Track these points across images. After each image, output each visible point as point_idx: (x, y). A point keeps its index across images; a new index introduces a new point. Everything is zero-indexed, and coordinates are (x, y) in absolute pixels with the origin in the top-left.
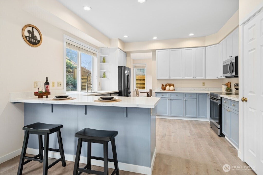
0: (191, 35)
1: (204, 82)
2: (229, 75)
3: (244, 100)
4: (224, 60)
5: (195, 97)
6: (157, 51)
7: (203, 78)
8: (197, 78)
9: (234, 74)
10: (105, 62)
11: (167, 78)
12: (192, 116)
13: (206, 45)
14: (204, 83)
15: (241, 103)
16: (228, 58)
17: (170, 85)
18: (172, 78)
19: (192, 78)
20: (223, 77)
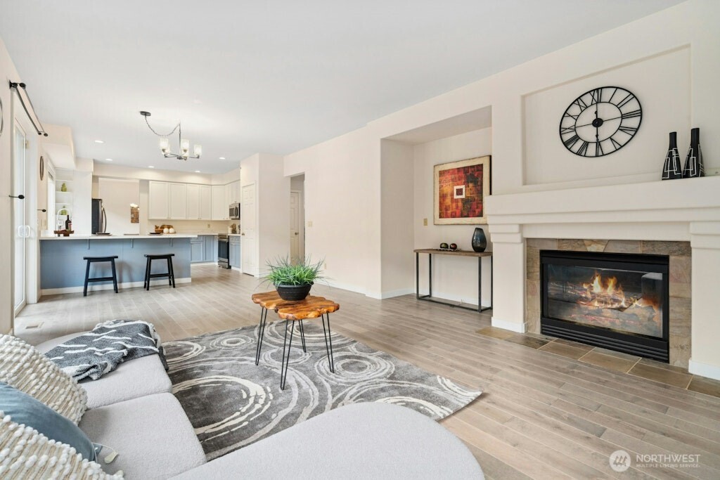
0: (198, 172)
1: (210, 223)
2: (234, 217)
3: (243, 234)
4: (230, 204)
5: (202, 239)
6: (150, 182)
7: (209, 219)
8: (203, 219)
9: (238, 217)
10: (65, 190)
11: (165, 218)
12: (198, 261)
13: (213, 184)
14: (209, 225)
15: (241, 236)
16: (233, 202)
17: (169, 227)
18: (173, 218)
19: (196, 218)
20: (229, 219)
